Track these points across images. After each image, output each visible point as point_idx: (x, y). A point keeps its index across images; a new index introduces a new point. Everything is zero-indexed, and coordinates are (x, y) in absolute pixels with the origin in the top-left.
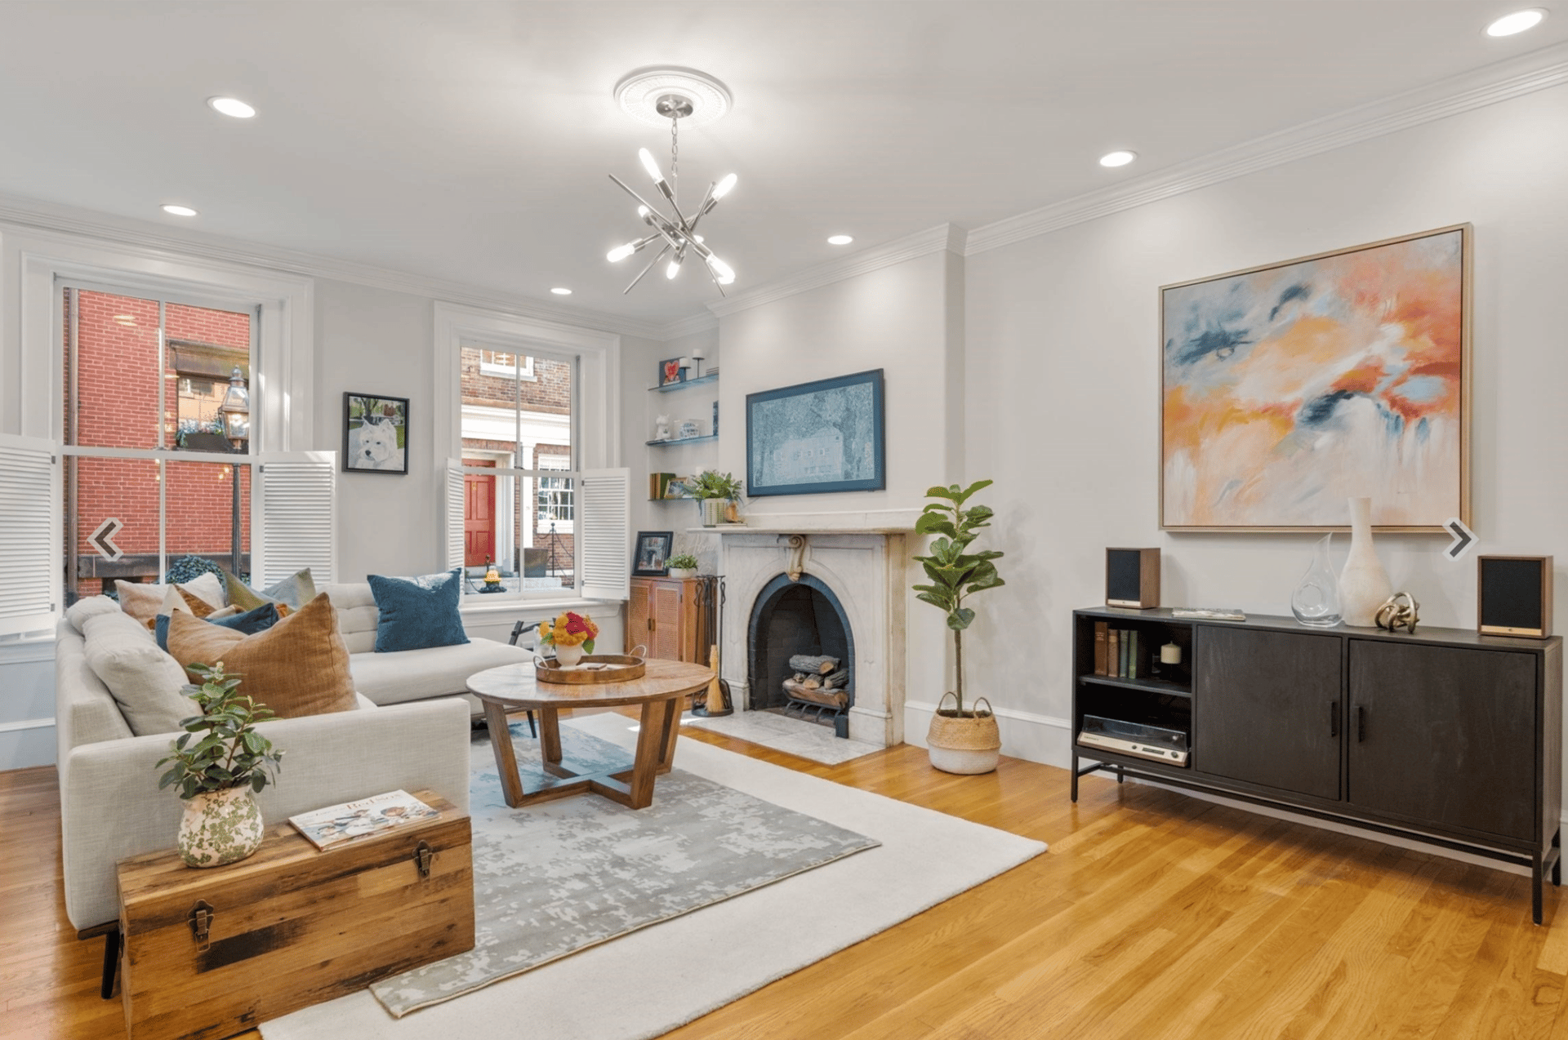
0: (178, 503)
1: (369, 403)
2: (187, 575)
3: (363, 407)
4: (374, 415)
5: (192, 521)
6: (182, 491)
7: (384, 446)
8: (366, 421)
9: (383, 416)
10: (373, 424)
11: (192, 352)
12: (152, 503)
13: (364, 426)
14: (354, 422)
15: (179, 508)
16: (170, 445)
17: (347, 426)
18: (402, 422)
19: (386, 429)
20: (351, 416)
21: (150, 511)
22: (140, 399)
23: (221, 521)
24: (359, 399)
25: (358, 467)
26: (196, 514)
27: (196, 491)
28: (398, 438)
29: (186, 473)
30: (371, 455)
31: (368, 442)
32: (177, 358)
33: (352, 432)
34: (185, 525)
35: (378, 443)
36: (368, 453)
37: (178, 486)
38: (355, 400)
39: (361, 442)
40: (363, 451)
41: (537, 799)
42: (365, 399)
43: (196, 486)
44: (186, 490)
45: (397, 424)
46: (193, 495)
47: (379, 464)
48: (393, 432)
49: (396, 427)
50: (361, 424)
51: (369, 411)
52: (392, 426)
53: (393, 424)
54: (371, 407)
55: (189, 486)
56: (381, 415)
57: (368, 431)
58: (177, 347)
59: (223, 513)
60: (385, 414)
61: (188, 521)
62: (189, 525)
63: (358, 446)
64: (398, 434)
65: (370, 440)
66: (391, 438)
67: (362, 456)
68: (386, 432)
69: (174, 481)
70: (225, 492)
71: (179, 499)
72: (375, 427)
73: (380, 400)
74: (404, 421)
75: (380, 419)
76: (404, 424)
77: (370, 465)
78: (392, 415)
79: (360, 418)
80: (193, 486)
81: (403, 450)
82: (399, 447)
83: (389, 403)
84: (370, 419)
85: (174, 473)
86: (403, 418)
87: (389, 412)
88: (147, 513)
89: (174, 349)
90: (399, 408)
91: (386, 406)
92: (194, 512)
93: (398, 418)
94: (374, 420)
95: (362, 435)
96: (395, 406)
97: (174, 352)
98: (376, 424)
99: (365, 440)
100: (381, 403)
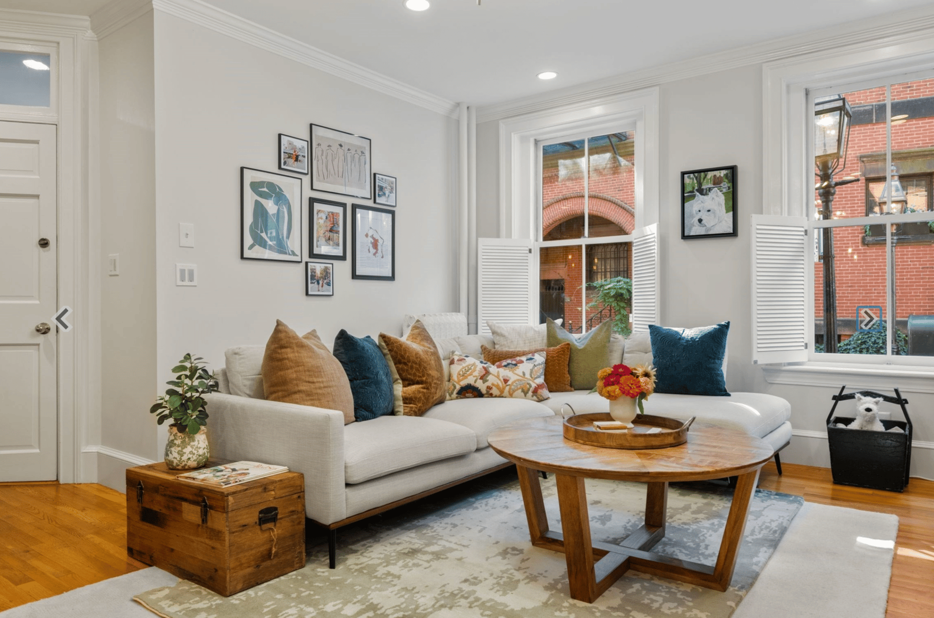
0: (866, 280)
1: (700, 177)
2: (870, 335)
3: (695, 181)
4: (705, 186)
5: (878, 293)
6: (869, 270)
7: (714, 213)
8: (698, 193)
9: (713, 186)
10: (704, 195)
11: (877, 161)
12: (847, 280)
13: (696, 197)
14: (687, 196)
15: (867, 283)
16: (860, 235)
17: (684, 200)
18: (729, 188)
19: (715, 197)
20: (685, 191)
21: (846, 287)
22: (839, 204)
23: (902, 293)
24: (692, 175)
25: (692, 234)
26: (881, 288)
27: (880, 269)
28: (726, 203)
29: (872, 256)
30: (702, 223)
31: (700, 211)
32: (865, 167)
33: (686, 205)
34: (872, 296)
35: (709, 211)
36: (700, 221)
37: (866, 266)
38: (689, 177)
39: (694, 212)
40: (696, 220)
41: (553, 546)
42: (696, 174)
43: (881, 266)
44: (872, 269)
45: (724, 190)
46: (878, 273)
47: (709, 229)
48: (722, 199)
49: (723, 193)
50: (694, 196)
51: (700, 184)
52: (720, 193)
53: (721, 191)
54: (702, 180)
55: (875, 266)
56: (711, 186)
57: (700, 202)
58: (865, 159)
59: (903, 286)
60: (714, 184)
61: (874, 293)
62: (875, 296)
63: (692, 216)
64: (726, 200)
65: (701, 209)
66: (719, 204)
67: (695, 224)
68: (716, 200)
69: (864, 263)
70: (905, 269)
71: (867, 276)
72: (705, 197)
73: (709, 173)
74: (731, 187)
75: (710, 189)
76: (731, 190)
77: (702, 232)
78: (721, 183)
79: (693, 192)
80: (878, 266)
81: (731, 213)
82: (727, 211)
83: (717, 173)
84: (701, 191)
85: (863, 256)
86: (730, 185)
87: (717, 182)
88: (844, 288)
89: (863, 161)
90: (726, 175)
91: (715, 176)
92: (879, 286)
93: (726, 185)
94: (705, 191)
95: (695, 206)
96: (722, 175)
97: (863, 164)
98: (706, 194)
99: (698, 210)
100: (710, 175)
